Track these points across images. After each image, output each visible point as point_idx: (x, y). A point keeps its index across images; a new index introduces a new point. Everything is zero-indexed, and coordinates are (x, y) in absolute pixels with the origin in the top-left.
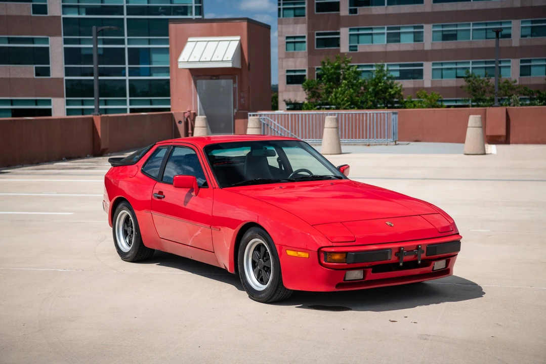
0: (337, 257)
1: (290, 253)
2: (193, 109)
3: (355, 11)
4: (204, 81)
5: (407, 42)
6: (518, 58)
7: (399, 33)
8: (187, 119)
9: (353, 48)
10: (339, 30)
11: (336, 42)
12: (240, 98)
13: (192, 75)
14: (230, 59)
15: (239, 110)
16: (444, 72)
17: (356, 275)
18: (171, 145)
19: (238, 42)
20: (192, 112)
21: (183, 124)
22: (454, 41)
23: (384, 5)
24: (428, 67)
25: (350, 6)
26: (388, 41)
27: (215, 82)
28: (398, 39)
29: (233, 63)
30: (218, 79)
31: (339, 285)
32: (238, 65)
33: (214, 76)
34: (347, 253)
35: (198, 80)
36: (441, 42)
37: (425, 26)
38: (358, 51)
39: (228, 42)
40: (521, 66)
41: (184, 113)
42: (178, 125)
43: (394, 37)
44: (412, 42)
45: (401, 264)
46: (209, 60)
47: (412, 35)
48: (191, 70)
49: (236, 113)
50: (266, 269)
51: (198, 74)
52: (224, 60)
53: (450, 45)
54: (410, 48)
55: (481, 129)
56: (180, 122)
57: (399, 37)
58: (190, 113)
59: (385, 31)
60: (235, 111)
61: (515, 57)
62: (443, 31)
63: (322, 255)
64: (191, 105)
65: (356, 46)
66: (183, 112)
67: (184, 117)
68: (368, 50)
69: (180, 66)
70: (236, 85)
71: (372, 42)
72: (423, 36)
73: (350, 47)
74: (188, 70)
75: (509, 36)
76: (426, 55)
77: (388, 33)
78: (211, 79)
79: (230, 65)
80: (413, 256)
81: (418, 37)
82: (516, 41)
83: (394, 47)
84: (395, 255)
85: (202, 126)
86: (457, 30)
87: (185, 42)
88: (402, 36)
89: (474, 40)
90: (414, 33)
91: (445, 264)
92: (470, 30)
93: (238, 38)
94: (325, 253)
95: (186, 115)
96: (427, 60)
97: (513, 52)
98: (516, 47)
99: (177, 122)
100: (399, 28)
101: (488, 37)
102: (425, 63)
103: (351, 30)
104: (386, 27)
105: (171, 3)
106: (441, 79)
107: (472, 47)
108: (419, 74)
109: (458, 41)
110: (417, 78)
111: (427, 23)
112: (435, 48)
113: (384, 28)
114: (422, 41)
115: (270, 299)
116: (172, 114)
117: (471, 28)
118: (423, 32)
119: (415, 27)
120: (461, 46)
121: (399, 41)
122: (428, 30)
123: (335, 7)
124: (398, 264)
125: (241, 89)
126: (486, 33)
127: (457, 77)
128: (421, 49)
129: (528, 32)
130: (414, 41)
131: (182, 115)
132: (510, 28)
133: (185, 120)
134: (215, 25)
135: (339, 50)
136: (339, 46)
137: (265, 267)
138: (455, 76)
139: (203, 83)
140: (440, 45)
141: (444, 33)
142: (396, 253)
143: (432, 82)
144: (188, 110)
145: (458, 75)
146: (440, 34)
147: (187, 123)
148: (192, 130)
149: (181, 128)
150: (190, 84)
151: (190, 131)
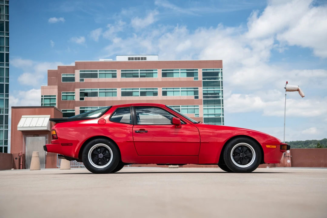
4: (30, 138)
8: (20, 157)
13: (23, 134)
14: (46, 125)
19: (49, 118)
20: (23, 153)
21: (18, 160)
27: (36, 138)
29: (47, 128)
30: (38, 136)
32: (49, 129)
33: (36, 135)
35: (26, 137)
39: (44, 118)
41: (19, 154)
42: (15, 160)
46: (35, 126)
48: (23, 131)
49: (47, 153)
51: (27, 133)
52: (43, 126)
56: (16, 158)
64: (22, 149)
67: (19, 155)
69: (18, 129)
70: (47, 140)
74: (21, 132)
78: (34, 136)
79: (46, 129)
85: (36, 156)
87: (21, 117)
93: (49, 116)
95: (20, 155)
99: (14, 158)
116: (12, 154)
133: (19, 158)
134: (37, 109)
144: (21, 152)
147: (20, 159)
148: (23, 163)
149: (17, 162)
150: (22, 139)
151: (21, 163)
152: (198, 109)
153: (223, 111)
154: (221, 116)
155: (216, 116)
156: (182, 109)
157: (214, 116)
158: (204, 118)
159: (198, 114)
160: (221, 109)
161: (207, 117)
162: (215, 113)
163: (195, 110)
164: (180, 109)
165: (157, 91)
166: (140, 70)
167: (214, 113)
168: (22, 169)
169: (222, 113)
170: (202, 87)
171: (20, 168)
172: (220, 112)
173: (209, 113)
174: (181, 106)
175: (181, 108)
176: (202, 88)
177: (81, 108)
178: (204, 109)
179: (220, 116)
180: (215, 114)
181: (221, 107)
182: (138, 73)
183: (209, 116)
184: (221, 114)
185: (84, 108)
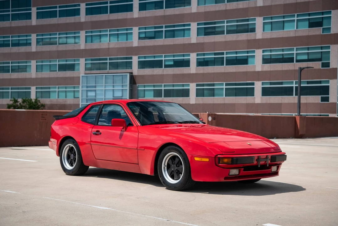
45: (259, 166)
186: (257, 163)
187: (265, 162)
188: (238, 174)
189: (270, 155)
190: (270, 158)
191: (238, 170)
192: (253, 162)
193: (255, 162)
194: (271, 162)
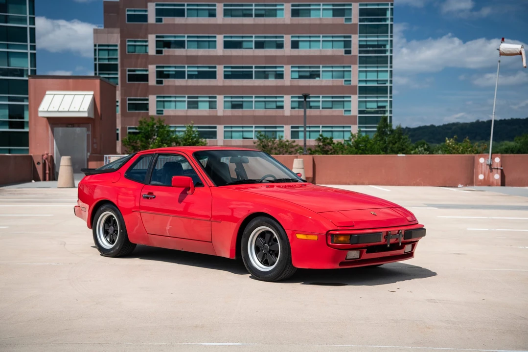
0: (342, 239)
1: (299, 236)
2: (50, 152)
3: (161, 82)
5: (203, 109)
6: (290, 124)
7: (198, 101)
8: (45, 161)
9: (160, 112)
10: (148, 97)
11: (145, 107)
12: (93, 143)
13: (49, 123)
14: (86, 109)
15: (91, 154)
16: (234, 134)
17: (354, 254)
18: (156, 153)
19: (92, 96)
20: (50, 154)
21: (41, 165)
22: (241, 110)
23: (184, 78)
24: (220, 130)
25: (157, 77)
26: (188, 108)
27: (70, 129)
28: (196, 106)
29: (88, 113)
30: (74, 127)
31: (341, 264)
32: (92, 116)
33: (70, 124)
34: (351, 235)
35: (55, 127)
36: (231, 110)
37: (218, 97)
38: (164, 115)
39: (83, 96)
40: (292, 131)
41: (43, 156)
42: (37, 166)
43: (193, 105)
44: (208, 109)
45: (388, 246)
46: (67, 110)
47: (208, 104)
48: (49, 119)
49: (89, 156)
50: (271, 252)
51: (55, 122)
52: (80, 110)
53: (238, 112)
54: (206, 114)
55: (303, 169)
56: (38, 163)
57: (197, 104)
58: (48, 156)
59: (186, 99)
60: (89, 154)
61: (287, 124)
62: (232, 101)
63: (329, 237)
64: (48, 149)
65: (162, 111)
66: (42, 154)
67: (42, 158)
68: (172, 114)
69: (40, 115)
70: (90, 133)
71: (176, 108)
72: (216, 105)
73: (157, 111)
74: (45, 119)
75: (282, 107)
76: (219, 120)
77: (188, 101)
78: (67, 127)
79: (86, 115)
80: (395, 240)
81: (212, 105)
82: (287, 111)
83: (193, 112)
84: (384, 238)
85: (66, 165)
86: (242, 101)
87: (44, 94)
88: (200, 104)
89: (256, 110)
90: (209, 101)
91: (411, 247)
92: (252, 101)
93: (92, 93)
94: (333, 235)
95: (45, 157)
96: (220, 124)
97: (286, 120)
98: (287, 116)
99: (36, 163)
100: (197, 97)
101: (267, 107)
102: (218, 126)
103: (157, 97)
104: (187, 96)
105: (8, 66)
106: (231, 139)
107: (255, 115)
108: (213, 135)
109: (244, 110)
110: (212, 138)
111: (220, 94)
112: (226, 114)
113: (185, 97)
114: (216, 108)
115: (277, 278)
116: (31, 156)
117: (254, 99)
118: (216, 101)
119: (210, 97)
120: (246, 114)
121: (197, 108)
122: (220, 99)
123: (145, 78)
124: (386, 245)
125: (94, 136)
126: (265, 104)
127: (244, 138)
128: (215, 114)
129: (296, 105)
130: (210, 108)
131: (41, 157)
132: (283, 101)
133: (43, 162)
134: (71, 81)
135: (148, 113)
136: (147, 109)
137: (270, 250)
138: (242, 137)
139: (60, 130)
140: (230, 112)
141: (233, 103)
142: (385, 236)
143: (224, 141)
144: (46, 153)
145: (244, 137)
146: (229, 104)
147: (44, 164)
148: (49, 170)
149: (39, 169)
150: (48, 131)
151: (47, 172)
152: (350, 71)
153: (391, 76)
154: (388, 84)
155: (379, 83)
156: (323, 71)
157: (376, 83)
158: (359, 87)
159: (350, 81)
160: (389, 72)
161: (364, 84)
162: (379, 79)
163: (346, 74)
164: (319, 71)
165: (283, 41)
166: (256, 5)
167: (376, 79)
168: (50, 180)
169: (389, 79)
170: (358, 35)
171: (45, 180)
172: (387, 76)
173: (368, 79)
174: (321, 66)
175: (321, 69)
176: (358, 37)
177: (157, 67)
178: (360, 71)
179: (385, 84)
180: (377, 81)
181: (389, 69)
182: (252, 9)
183: (368, 83)
184: (387, 81)
185: (163, 67)
186: (386, 241)
187: (397, 239)
188: (358, 257)
189: (403, 230)
190: (403, 233)
191: (359, 251)
192: (380, 240)
193: (383, 241)
194: (404, 239)
